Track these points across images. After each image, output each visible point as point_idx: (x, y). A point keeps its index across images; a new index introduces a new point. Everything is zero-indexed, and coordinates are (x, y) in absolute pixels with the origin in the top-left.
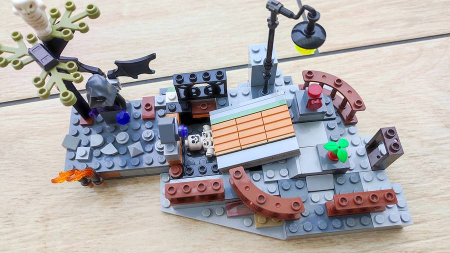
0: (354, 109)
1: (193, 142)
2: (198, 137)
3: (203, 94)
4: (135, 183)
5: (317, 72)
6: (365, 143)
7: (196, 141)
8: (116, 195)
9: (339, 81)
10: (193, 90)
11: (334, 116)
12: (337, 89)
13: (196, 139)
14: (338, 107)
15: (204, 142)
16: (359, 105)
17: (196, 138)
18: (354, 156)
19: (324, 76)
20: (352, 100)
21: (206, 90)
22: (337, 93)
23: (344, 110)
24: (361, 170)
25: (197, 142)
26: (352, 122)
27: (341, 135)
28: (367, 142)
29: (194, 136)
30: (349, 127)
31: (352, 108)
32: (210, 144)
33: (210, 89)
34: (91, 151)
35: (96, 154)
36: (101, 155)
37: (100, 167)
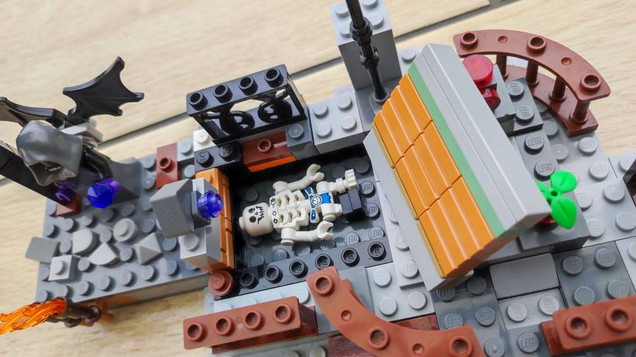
0: (583, 97)
1: (253, 219)
2: (261, 208)
3: (259, 123)
4: (165, 309)
5: (484, 33)
6: (622, 170)
7: (257, 217)
8: (133, 336)
9: (537, 41)
10: (236, 118)
11: (538, 121)
12: (538, 59)
13: (257, 214)
14: (548, 102)
15: (273, 217)
16: (594, 86)
17: (257, 210)
18: (599, 205)
19: (501, 38)
20: (574, 79)
21: (262, 113)
22: (541, 70)
23: (563, 104)
24: (621, 235)
25: (259, 219)
26: (584, 127)
27: (560, 161)
28: (627, 168)
29: (254, 207)
30: (580, 140)
31: (577, 97)
32: (286, 217)
33: (269, 110)
34: (75, 261)
35: (83, 265)
36: (92, 267)
37: (91, 289)
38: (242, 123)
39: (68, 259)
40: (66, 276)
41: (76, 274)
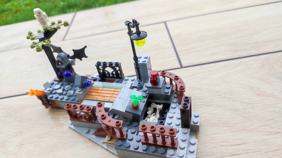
9: (176, 77)
10: (106, 72)
11: (169, 94)
16: (181, 88)
19: (170, 75)
21: (112, 73)
33: (114, 73)
34: (53, 90)
35: (54, 92)
36: (56, 93)
37: (52, 97)
38: (107, 74)
39: (52, 89)
40: (49, 92)
41: (51, 93)
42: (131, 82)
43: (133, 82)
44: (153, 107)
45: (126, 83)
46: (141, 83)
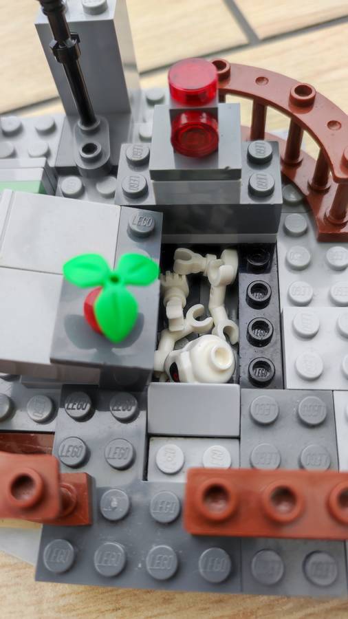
0: (340, 175)
5: (242, 68)
9: (303, 89)
11: (277, 199)
12: (300, 116)
14: (305, 190)
19: (260, 80)
23: (325, 198)
26: (341, 230)
30: (329, 248)
42: (42, 144)
43: (53, 142)
44: (185, 272)
45: (13, 155)
46: (102, 143)
